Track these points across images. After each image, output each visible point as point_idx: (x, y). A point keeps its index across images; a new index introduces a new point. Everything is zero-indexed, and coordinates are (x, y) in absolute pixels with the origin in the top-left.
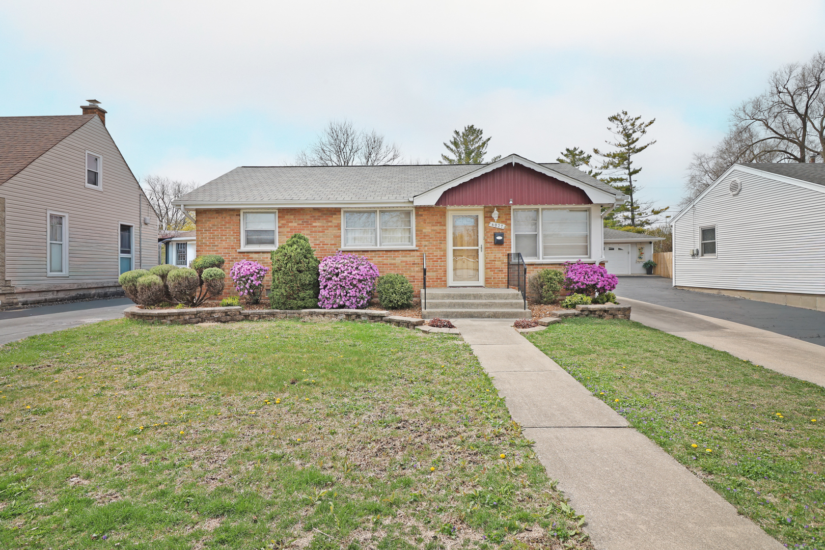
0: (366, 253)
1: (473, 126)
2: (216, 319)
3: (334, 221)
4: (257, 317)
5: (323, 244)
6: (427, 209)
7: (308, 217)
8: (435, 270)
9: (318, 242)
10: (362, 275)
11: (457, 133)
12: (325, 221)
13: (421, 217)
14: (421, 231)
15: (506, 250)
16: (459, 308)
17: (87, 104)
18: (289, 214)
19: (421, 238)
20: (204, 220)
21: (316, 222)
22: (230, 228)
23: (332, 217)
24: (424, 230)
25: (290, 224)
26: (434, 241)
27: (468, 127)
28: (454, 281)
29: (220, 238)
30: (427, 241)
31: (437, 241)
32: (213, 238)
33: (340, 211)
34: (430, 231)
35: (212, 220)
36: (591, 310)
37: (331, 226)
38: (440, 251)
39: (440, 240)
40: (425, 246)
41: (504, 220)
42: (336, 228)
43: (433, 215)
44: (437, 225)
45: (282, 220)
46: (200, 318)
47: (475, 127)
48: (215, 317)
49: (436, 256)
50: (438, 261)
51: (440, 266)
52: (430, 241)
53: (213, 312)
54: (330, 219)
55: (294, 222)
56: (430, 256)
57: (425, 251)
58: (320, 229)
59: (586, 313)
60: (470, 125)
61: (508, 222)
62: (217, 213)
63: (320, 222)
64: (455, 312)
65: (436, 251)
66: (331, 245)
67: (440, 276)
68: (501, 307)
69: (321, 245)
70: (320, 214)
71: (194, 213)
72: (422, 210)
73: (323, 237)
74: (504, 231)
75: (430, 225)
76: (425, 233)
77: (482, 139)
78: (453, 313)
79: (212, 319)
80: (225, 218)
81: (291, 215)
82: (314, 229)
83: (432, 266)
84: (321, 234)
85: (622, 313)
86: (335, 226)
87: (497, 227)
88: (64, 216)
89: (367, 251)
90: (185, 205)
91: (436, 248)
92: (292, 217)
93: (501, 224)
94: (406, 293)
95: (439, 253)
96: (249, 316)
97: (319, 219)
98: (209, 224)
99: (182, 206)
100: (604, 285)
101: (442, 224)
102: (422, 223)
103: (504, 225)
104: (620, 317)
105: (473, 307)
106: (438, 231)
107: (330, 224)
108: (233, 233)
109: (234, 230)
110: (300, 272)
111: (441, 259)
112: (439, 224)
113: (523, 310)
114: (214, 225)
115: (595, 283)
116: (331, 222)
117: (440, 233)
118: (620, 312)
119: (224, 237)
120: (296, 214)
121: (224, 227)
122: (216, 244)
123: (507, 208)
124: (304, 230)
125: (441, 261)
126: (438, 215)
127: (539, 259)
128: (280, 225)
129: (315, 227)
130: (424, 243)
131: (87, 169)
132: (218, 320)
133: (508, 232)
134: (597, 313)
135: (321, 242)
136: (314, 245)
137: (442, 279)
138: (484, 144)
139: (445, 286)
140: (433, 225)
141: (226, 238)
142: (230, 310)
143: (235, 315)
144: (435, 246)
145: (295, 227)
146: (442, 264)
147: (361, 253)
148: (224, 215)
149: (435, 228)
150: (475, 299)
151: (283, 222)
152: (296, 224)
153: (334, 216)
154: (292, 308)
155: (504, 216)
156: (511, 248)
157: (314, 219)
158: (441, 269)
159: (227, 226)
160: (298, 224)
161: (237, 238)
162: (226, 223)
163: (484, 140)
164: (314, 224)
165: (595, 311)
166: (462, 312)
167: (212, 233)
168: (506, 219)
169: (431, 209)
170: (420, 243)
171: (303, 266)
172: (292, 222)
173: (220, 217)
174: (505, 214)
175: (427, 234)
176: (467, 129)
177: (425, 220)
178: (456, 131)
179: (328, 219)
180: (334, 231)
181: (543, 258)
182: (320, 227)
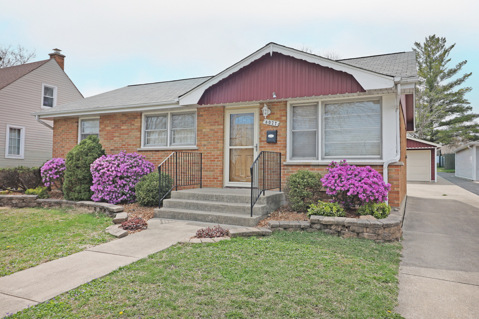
0: (157, 153)
1: (434, 35)
2: (15, 205)
3: (136, 124)
4: (47, 205)
5: (128, 145)
6: (207, 109)
7: (118, 121)
8: (212, 169)
9: (124, 143)
10: (120, 172)
11: (418, 45)
12: (129, 125)
13: (202, 118)
14: (201, 131)
15: (280, 150)
16: (194, 209)
17: (53, 52)
18: (106, 119)
19: (201, 138)
20: (57, 127)
21: (123, 126)
22: (71, 132)
23: (135, 121)
24: (204, 130)
25: (107, 128)
26: (212, 140)
27: (430, 38)
28: (230, 181)
29: (66, 141)
30: (206, 140)
31: (215, 140)
32: (62, 141)
33: (141, 115)
34: (209, 130)
35: (63, 127)
36: (323, 223)
37: (133, 129)
38: (217, 150)
39: (217, 140)
40: (205, 145)
41: (278, 116)
42: (137, 130)
43: (212, 115)
44: (215, 125)
45: (102, 125)
46: (2, 203)
47: (436, 37)
48: (14, 202)
49: (214, 156)
50: (214, 161)
51: (217, 166)
52: (208, 140)
53: (11, 199)
54: (133, 123)
55: (109, 126)
56: (208, 156)
57: (204, 151)
58: (126, 132)
59: (318, 226)
60: (432, 35)
61: (283, 118)
62: (65, 121)
63: (125, 126)
64: (181, 213)
65: (214, 151)
66: (133, 145)
67: (216, 176)
68: (233, 211)
69: (126, 146)
70: (126, 119)
71: (53, 122)
72: (203, 111)
73: (128, 139)
74: (279, 128)
75: (209, 125)
76: (204, 132)
77: (444, 47)
78: (179, 213)
79: (11, 204)
80: (69, 124)
81: (108, 120)
82: (122, 132)
83: (210, 166)
84: (126, 136)
85: (371, 231)
86: (137, 129)
87: (271, 124)
88: (22, 128)
89: (158, 151)
90: (39, 116)
91: (214, 148)
92: (108, 122)
93: (274, 121)
94: (152, 191)
95: (217, 153)
96: (41, 203)
97: (126, 123)
98: (60, 130)
99: (37, 116)
100: (358, 193)
101: (220, 123)
102: (202, 123)
103: (278, 122)
104: (366, 237)
105: (206, 209)
106: (216, 130)
107: (133, 127)
108: (73, 136)
109: (73, 134)
110: (78, 167)
111: (218, 158)
112: (216, 124)
113: (248, 217)
114: (63, 131)
115: (346, 189)
116: (133, 125)
117: (217, 132)
118: (368, 230)
119: (68, 140)
120: (110, 120)
121: (68, 132)
122: (63, 146)
123: (283, 103)
124: (115, 133)
125: (218, 161)
126: (216, 115)
127: (318, 159)
128: (101, 129)
129: (123, 130)
130: (204, 143)
131: (43, 96)
132: (16, 206)
133: (283, 129)
134: (333, 227)
135: (126, 143)
136: (122, 145)
137: (218, 178)
138: (446, 51)
139: (222, 186)
140: (211, 125)
141: (69, 141)
142: (26, 198)
143: (30, 202)
144: (212, 145)
145: (110, 130)
146: (219, 163)
147: (154, 152)
148: (68, 123)
149: (213, 127)
150: (217, 201)
151: (103, 126)
152: (110, 128)
153: (136, 120)
154: (72, 199)
155: (279, 112)
156: (286, 147)
157: (123, 123)
158: (217, 169)
159: (70, 131)
160: (112, 128)
161: (75, 141)
162: (69, 128)
163: (447, 48)
164: (122, 128)
165: (331, 225)
166: (187, 214)
167: (61, 137)
168: (281, 116)
169: (210, 109)
170: (200, 143)
171: (80, 163)
172: (108, 126)
173: (66, 125)
174: (280, 110)
175: (206, 133)
176: (428, 39)
177: (205, 120)
178: (416, 43)
179: (131, 123)
180: (136, 133)
181: (323, 159)
182: (126, 130)
